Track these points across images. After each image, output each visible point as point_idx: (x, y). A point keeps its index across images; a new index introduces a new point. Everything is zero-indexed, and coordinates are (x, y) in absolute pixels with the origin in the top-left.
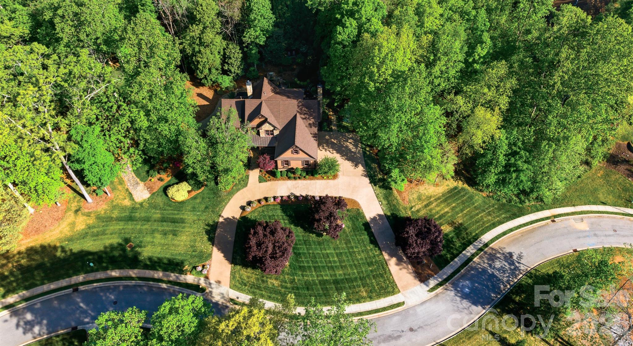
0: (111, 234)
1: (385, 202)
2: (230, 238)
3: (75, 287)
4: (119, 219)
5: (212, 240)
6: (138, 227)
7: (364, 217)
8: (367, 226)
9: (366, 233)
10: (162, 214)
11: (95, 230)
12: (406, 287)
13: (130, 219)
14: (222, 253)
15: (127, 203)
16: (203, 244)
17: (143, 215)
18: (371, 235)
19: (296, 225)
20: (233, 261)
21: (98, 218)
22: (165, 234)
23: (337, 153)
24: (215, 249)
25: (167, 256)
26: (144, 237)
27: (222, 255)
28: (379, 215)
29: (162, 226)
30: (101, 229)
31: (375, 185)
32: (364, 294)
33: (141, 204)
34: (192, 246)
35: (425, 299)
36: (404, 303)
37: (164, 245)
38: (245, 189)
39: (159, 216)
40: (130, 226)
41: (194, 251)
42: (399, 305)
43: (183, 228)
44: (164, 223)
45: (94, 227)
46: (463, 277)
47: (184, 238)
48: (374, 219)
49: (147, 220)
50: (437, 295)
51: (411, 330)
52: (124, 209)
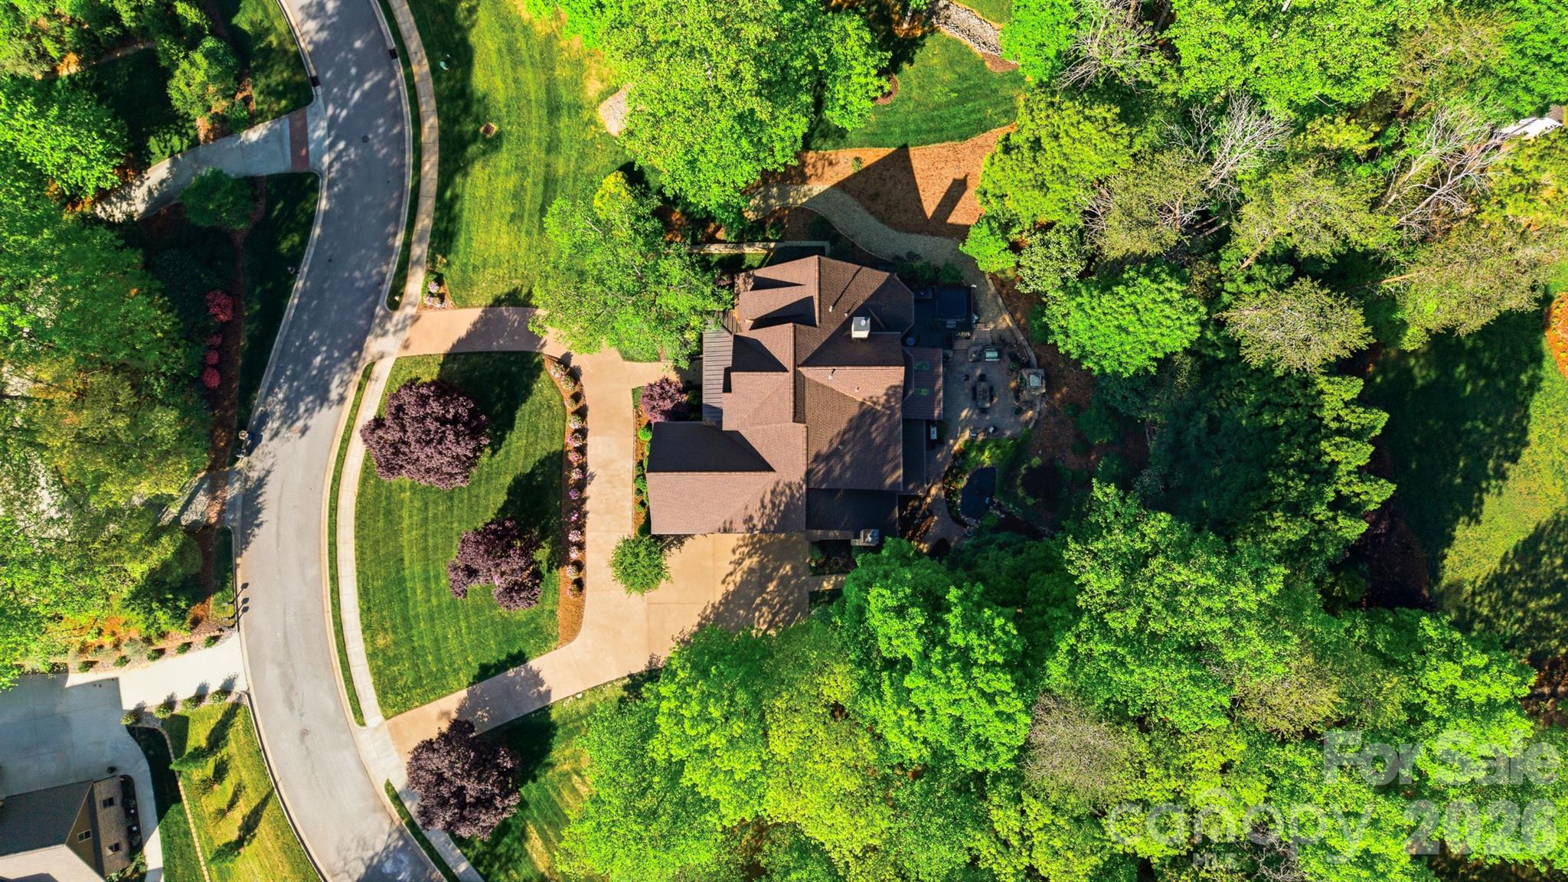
0: (516, 81)
1: (582, 706)
2: (499, 344)
3: (401, 53)
4: (551, 87)
5: (498, 302)
6: (535, 133)
7: (540, 651)
8: (519, 659)
9: (503, 657)
10: (566, 175)
11: (521, 44)
12: (397, 735)
13: (554, 110)
14: (469, 334)
15: (593, 88)
16: (489, 286)
17: (564, 134)
18: (501, 667)
19: (511, 491)
20: (450, 357)
21: (550, 39)
22: (517, 195)
24: (473, 314)
25: (465, 214)
26: (509, 151)
27: (463, 333)
28: (548, 692)
29: (535, 184)
30: (525, 54)
31: (626, 688)
32: (381, 642)
33: (592, 121)
34: (485, 262)
35: (372, 771)
36: (363, 724)
37: (490, 198)
38: (618, 355)
39: (561, 172)
40: (537, 114)
41: (474, 267)
42: (358, 712)
43: (529, 233)
44: (541, 187)
45: (527, 37)
46: (419, 862)
47: (505, 240)
48: (536, 679)
49: (552, 147)
50: (376, 795)
51: (304, 733)
52: (576, 84)
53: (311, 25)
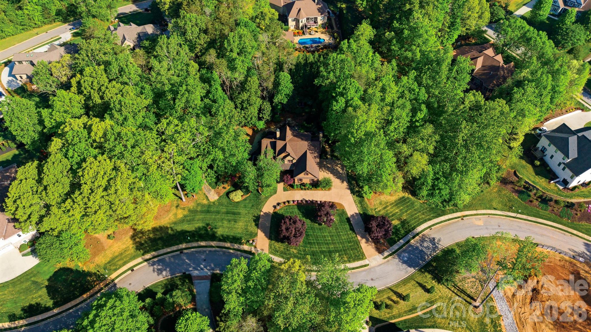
0: (198, 221)
1: (359, 205)
2: (268, 224)
3: (181, 251)
4: (202, 212)
5: (257, 225)
6: (213, 217)
7: (346, 214)
8: (348, 219)
9: (348, 224)
10: (227, 209)
11: (188, 218)
12: (370, 256)
13: (208, 212)
14: (264, 233)
15: (205, 202)
16: (253, 228)
17: (215, 209)
18: (350, 225)
19: (307, 218)
20: (270, 238)
21: (190, 211)
22: (229, 221)
23: (331, 173)
24: (259, 231)
25: (232, 234)
26: (217, 223)
27: (264, 234)
28: (356, 213)
29: (227, 216)
30: (191, 218)
31: (354, 195)
32: (346, 259)
33: (214, 203)
34: (246, 229)
35: (381, 263)
36: (368, 265)
37: (229, 228)
38: (275, 195)
39: (225, 210)
40: (208, 216)
41: (247, 232)
42: (365, 266)
43: (240, 218)
44: (229, 215)
45: (187, 216)
46: (404, 251)
47: (241, 224)
48: (352, 216)
49: (218, 212)
50: (388, 261)
51: (372, 280)
52: (203, 206)
53: (164, 273)
